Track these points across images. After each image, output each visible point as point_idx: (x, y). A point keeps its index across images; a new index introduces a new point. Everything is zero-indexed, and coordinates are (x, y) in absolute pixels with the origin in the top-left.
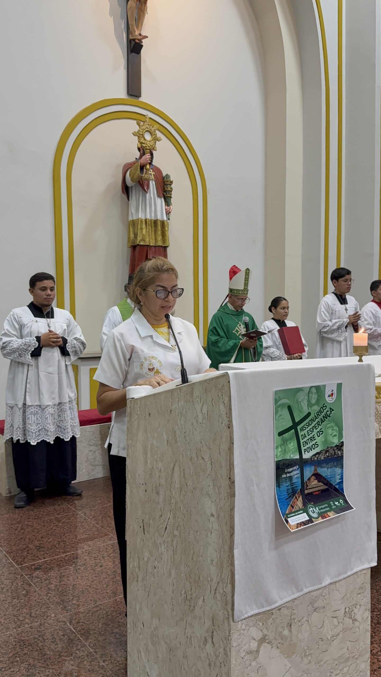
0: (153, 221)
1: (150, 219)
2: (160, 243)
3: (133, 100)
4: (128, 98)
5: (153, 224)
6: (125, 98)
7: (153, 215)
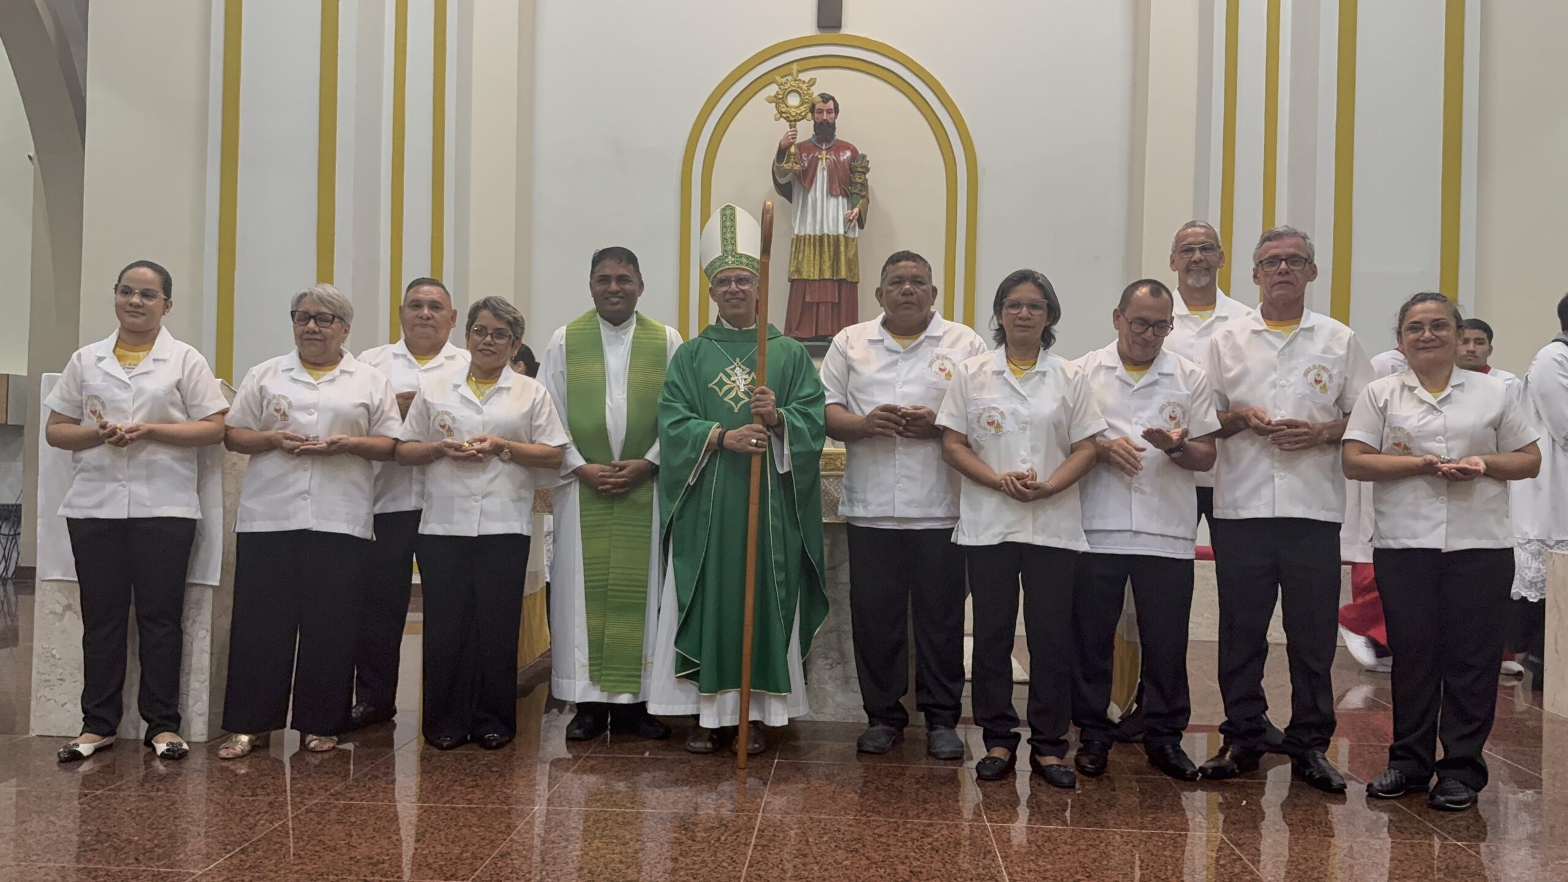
0: (817, 238)
1: (812, 234)
2: (827, 275)
3: (829, 35)
4: (819, 33)
5: (817, 243)
6: (814, 34)
7: (818, 228)
